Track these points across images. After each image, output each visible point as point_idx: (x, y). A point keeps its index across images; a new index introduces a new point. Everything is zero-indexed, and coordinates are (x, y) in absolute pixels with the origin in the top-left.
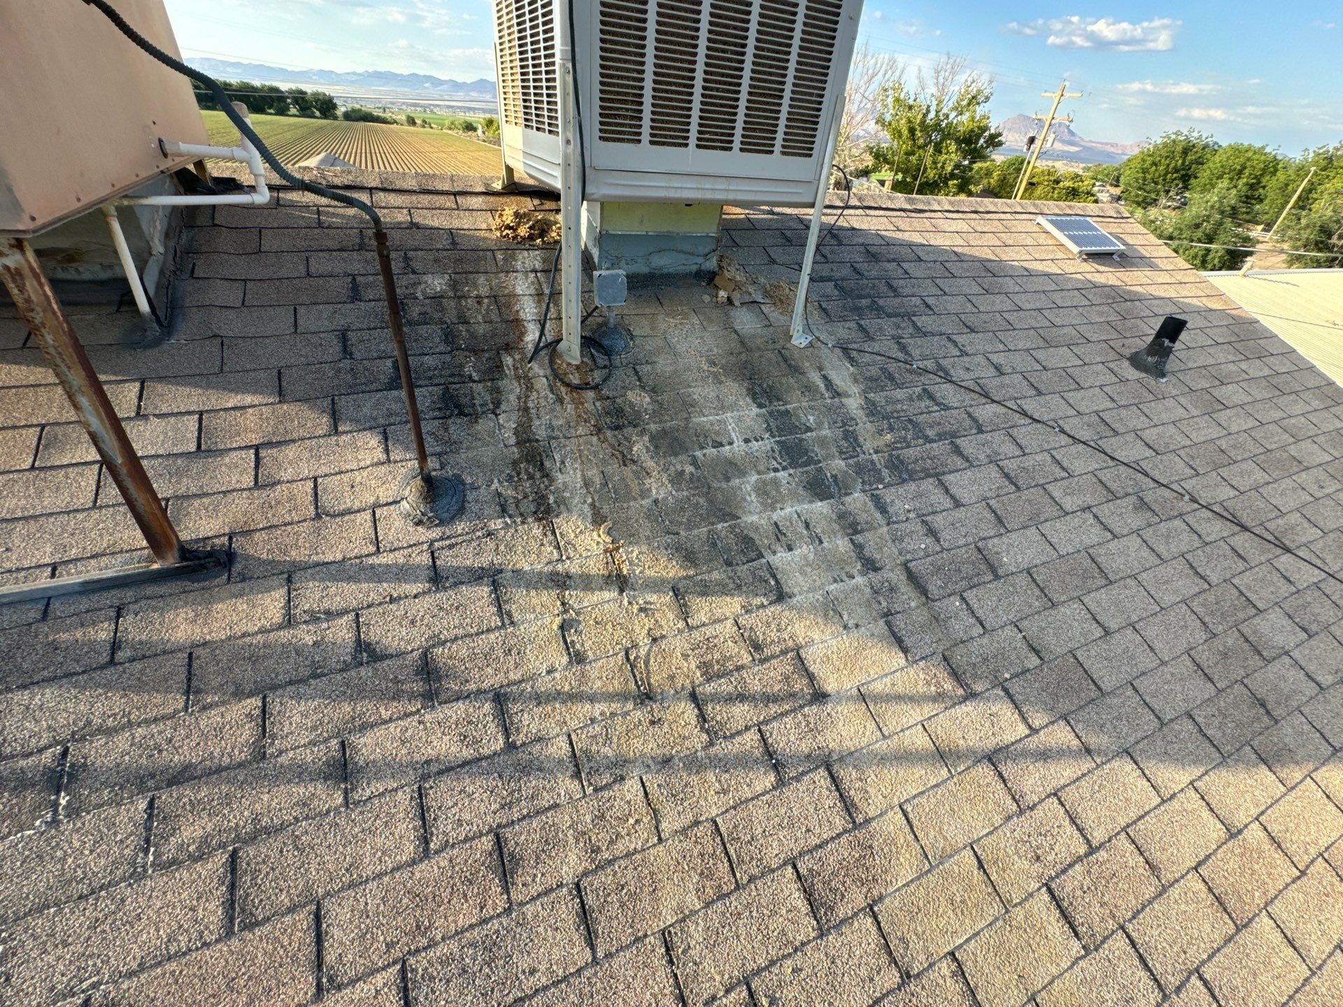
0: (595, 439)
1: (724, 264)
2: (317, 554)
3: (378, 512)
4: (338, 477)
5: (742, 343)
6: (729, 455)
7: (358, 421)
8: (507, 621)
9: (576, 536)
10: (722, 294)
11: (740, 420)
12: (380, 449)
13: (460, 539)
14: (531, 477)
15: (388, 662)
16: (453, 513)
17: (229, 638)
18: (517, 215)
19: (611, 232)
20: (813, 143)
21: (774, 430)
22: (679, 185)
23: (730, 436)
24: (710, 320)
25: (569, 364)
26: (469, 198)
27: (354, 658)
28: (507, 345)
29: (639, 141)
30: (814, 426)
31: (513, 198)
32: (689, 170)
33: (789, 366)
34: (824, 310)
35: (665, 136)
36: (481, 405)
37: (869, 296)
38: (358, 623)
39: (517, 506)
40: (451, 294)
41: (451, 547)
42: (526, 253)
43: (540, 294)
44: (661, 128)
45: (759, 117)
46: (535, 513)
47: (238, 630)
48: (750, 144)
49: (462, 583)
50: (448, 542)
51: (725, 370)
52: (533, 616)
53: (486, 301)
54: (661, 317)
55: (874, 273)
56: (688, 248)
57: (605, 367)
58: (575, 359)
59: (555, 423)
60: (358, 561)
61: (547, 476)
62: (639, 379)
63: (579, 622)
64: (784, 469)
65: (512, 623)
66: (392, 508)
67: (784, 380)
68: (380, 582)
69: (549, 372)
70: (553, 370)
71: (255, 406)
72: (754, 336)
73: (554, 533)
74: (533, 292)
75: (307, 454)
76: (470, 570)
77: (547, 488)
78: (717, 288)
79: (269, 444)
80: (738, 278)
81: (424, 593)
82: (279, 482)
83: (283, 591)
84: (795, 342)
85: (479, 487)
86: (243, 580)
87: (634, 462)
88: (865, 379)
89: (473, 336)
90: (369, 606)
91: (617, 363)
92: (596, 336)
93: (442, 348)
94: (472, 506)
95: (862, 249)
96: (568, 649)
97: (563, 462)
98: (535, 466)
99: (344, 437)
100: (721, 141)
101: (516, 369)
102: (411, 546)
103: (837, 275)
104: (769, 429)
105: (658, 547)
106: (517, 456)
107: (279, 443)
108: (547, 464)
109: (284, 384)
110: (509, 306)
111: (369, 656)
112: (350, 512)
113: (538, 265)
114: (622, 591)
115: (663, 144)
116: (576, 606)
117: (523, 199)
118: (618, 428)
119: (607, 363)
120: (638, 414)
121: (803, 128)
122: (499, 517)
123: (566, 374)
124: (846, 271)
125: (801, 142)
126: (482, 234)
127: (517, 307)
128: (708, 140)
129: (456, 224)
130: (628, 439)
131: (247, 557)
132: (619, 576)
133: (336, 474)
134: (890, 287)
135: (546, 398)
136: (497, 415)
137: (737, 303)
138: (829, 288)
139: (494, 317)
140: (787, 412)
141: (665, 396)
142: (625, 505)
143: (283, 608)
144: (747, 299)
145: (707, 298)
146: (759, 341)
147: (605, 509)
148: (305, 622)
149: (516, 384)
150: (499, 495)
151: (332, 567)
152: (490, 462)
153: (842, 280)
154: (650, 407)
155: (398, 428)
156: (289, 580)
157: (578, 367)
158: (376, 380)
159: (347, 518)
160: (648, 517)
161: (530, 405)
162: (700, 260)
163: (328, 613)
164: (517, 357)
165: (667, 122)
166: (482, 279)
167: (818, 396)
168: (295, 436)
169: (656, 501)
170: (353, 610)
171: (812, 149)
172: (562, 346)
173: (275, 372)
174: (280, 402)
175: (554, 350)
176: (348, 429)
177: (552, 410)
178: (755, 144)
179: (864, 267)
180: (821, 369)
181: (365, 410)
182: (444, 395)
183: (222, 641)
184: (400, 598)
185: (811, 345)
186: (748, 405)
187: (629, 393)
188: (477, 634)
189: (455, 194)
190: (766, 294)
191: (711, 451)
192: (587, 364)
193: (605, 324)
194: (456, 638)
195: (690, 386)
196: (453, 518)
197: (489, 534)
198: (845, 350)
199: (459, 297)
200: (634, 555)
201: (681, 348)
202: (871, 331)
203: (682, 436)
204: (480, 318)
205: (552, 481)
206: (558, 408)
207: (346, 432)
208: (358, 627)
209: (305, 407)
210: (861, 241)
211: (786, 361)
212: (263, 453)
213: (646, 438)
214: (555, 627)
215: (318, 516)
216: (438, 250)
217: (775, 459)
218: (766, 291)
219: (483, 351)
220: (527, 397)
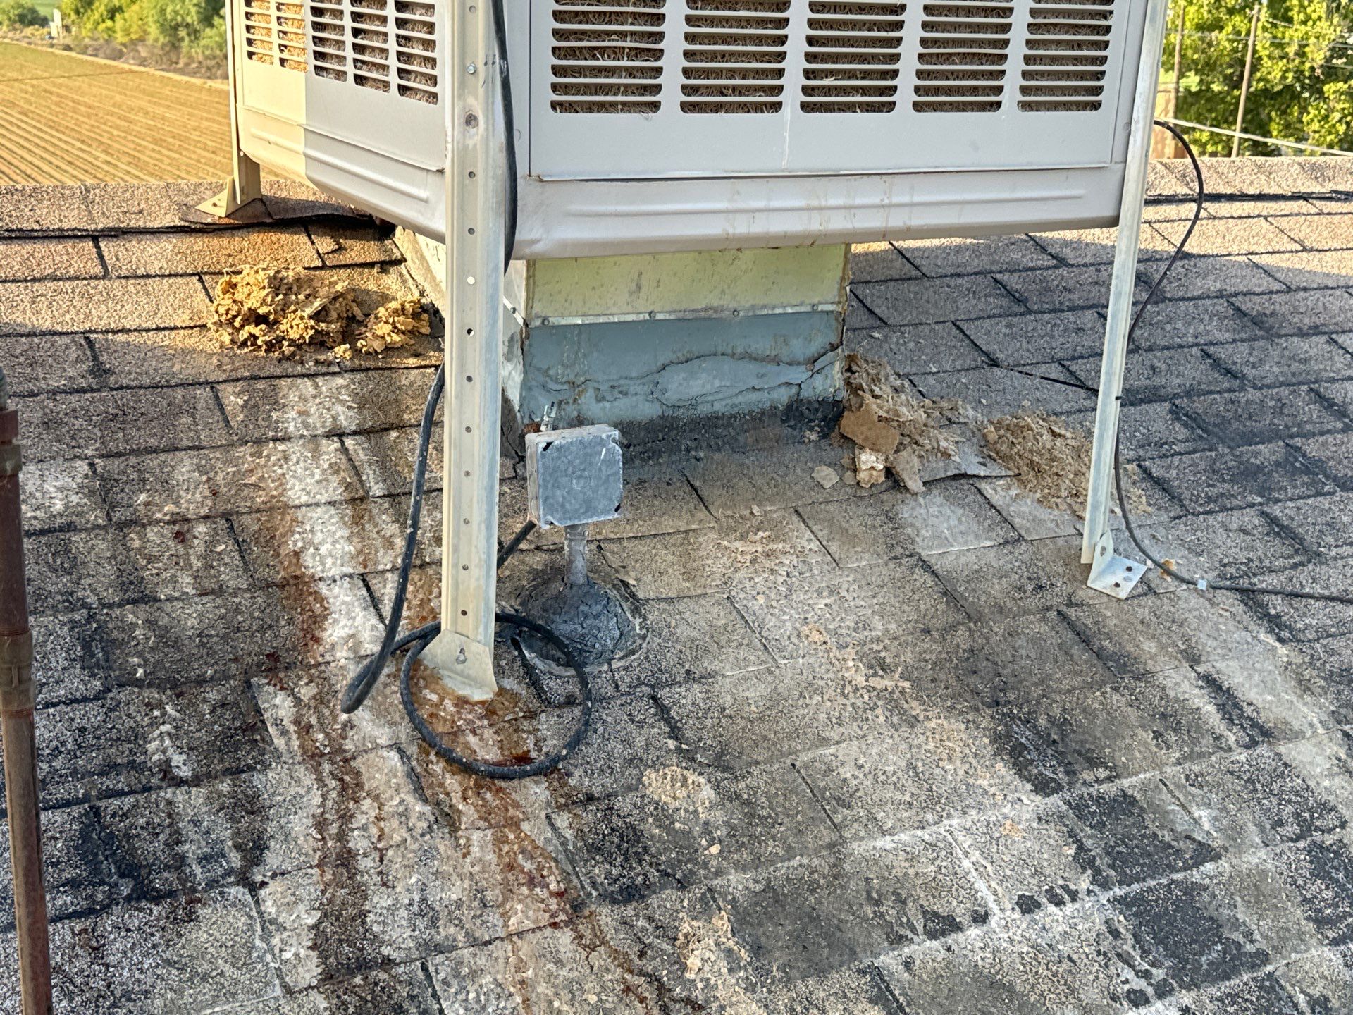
0: (565, 938)
1: (861, 379)
5: (950, 597)
6: (983, 958)
10: (870, 461)
11: (991, 837)
18: (277, 284)
19: (554, 320)
20: (1100, 75)
21: (1102, 862)
22: (761, 204)
23: (973, 895)
24: (849, 539)
25: (462, 702)
26: (134, 244)
28: (274, 656)
29: (655, 106)
30: (1217, 841)
31: (256, 237)
32: (784, 164)
33: (1099, 654)
34: (1159, 483)
35: (721, 91)
36: (204, 860)
37: (1277, 436)
40: (96, 516)
42: (307, 386)
43: (357, 500)
44: (708, 73)
45: (957, 27)
48: (937, 91)
51: (916, 683)
53: (201, 529)
54: (708, 539)
55: (1271, 370)
56: (762, 345)
57: (570, 701)
58: (481, 685)
59: (437, 896)
62: (675, 732)
64: (1163, 992)
67: (1094, 700)
69: (404, 731)
70: (418, 725)
72: (978, 574)
74: (337, 493)
78: (849, 443)
80: (906, 414)
84: (1100, 581)
87: (697, 1008)
88: (1329, 677)
89: (167, 638)
91: (602, 684)
92: (535, 610)
93: (76, 683)
95: (1221, 306)
100: (865, 91)
101: (305, 730)
103: (1174, 383)
104: (1084, 860)
110: (270, 540)
113: (346, 418)
115: (716, 108)
117: (284, 238)
118: (631, 894)
119: (574, 688)
120: (685, 843)
121: (1071, 45)
123: (455, 734)
124: (1192, 371)
125: (1068, 75)
126: (179, 339)
127: (294, 542)
128: (829, 91)
129: (100, 317)
130: (665, 930)
134: (1327, 404)
135: (404, 815)
136: (254, 888)
137: (914, 484)
138: (1157, 418)
139: (231, 577)
140: (1126, 800)
141: (757, 778)
144: (939, 468)
145: (827, 475)
146: (996, 589)
149: (308, 779)
153: (1190, 393)
154: (719, 816)
157: (490, 710)
161: (358, 842)
162: (798, 375)
164: (306, 692)
165: (724, 56)
166: (184, 468)
167: (1206, 743)
171: (1098, 90)
172: (437, 650)
175: (415, 663)
177: (427, 856)
178: (949, 91)
179: (1237, 354)
180: (1193, 659)
182: (84, 835)
185: (1147, 588)
186: (1004, 785)
187: (650, 776)
189: (95, 238)
190: (988, 450)
191: (925, 950)
192: (515, 698)
193: (558, 572)
195: (825, 741)
198: (1249, 596)
199: (122, 526)
201: (781, 625)
202: (1309, 534)
203: (827, 906)
204: (186, 583)
206: (443, 845)
210: (1214, 285)
211: (1085, 640)
213: (722, 922)
216: (54, 393)
217: (1126, 959)
218: (986, 443)
219: (201, 682)
220: (346, 817)
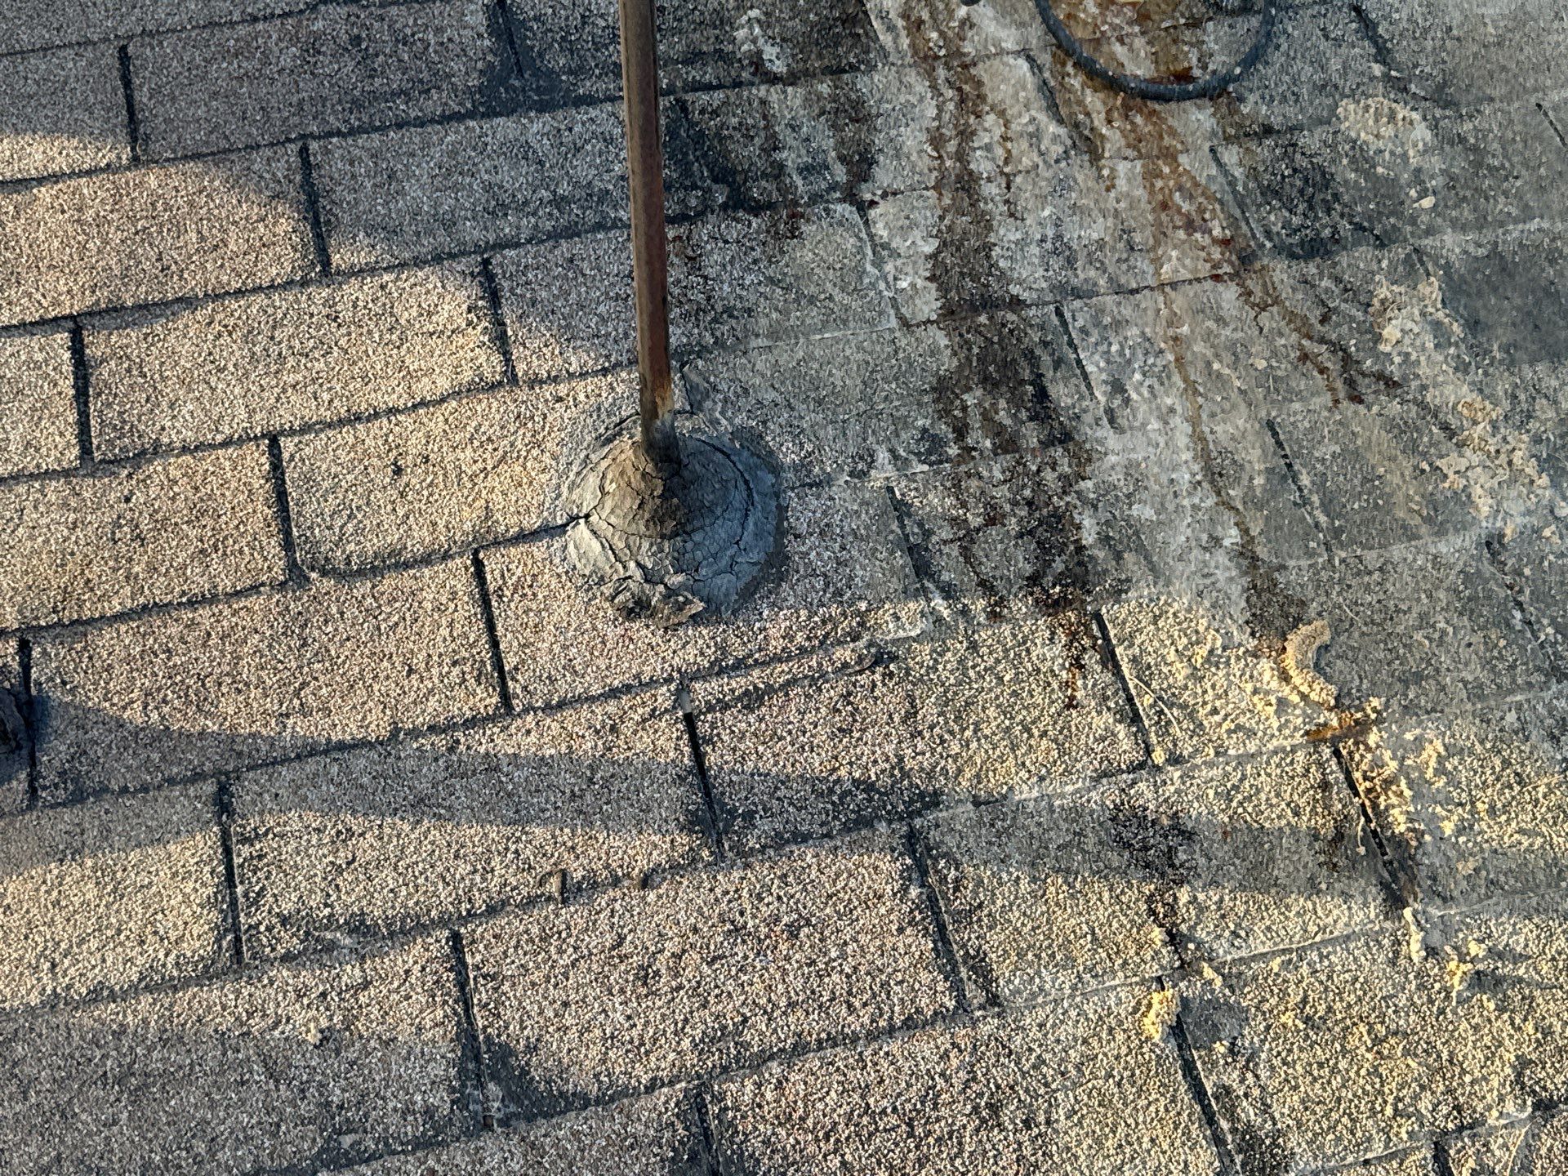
0: (1229, 294)
2: (305, 711)
3: (493, 564)
4: (347, 435)
7: (392, 232)
8: (974, 994)
9: (1196, 676)
12: (477, 335)
13: (780, 673)
14: (1007, 444)
15: (571, 1122)
16: (748, 573)
17: (52, 1003)
25: (1107, 2)
27: (461, 1102)
36: (806, 170)
38: (460, 968)
39: (967, 554)
41: (752, 700)
46: (1034, 579)
47: (78, 976)
49: (803, 838)
50: (739, 683)
52: (1066, 979)
59: (1073, 233)
60: (441, 741)
61: (1065, 438)
62: (1382, 54)
63: (1242, 1017)
65: (993, 1000)
66: (539, 550)
68: (521, 820)
69: (1035, 33)
70: (1052, 28)
71: (56, 178)
73: (1109, 659)
75: (233, 351)
76: (823, 789)
77: (1067, 484)
79: (114, 314)
81: (675, 868)
82: (157, 450)
83: (206, 842)
85: (829, 481)
86: (78, 798)
87: (1391, 385)
90: (492, 911)
94: (811, 552)
96: (1210, 1119)
97: (1117, 388)
98: (1016, 402)
99: (351, 289)
101: (915, 26)
102: (614, 693)
105: (1522, 730)
106: (948, 363)
107: (146, 310)
108: (1062, 393)
109: (142, 96)
111: (509, 1097)
112: (394, 562)
114: (1395, 902)
116: (1221, 949)
118: (1315, 248)
120: (1388, 192)
122: (907, 594)
123: (1097, 43)
130: (1359, 295)
131: (82, 718)
132: (1378, 838)
133: (341, 422)
135: (1035, 137)
136: (863, 207)
141: (1490, 120)
142: (1371, 558)
143: (211, 903)
147: (1297, 574)
148: (287, 958)
149: (921, 86)
150: (901, 509)
151: (360, 762)
152: (854, 385)
154: (1436, 163)
155: (528, 255)
156: (223, 804)
157: (1142, 14)
158: (440, 78)
159: (388, 583)
160: (1469, 607)
161: (981, 164)
163: (359, 927)
168: (193, 284)
169: (1493, 544)
170: (443, 922)
173: (110, 57)
174: (135, 161)
176: (362, 258)
177: (1062, 185)
181: (413, 190)
182: (672, 130)
183: (31, 1010)
184: (593, 885)
187: (1347, 108)
188: (872, 1036)
194: (800, 1049)
196: (748, 594)
197: (881, 658)
200: (1430, 754)
205: (1083, 458)
206: (1083, 176)
207: (359, 272)
208: (462, 984)
209: (215, 180)
212: (96, 346)
213: (1432, 290)
214: (1154, 1028)
215: (296, 577)
220: (966, 134)
